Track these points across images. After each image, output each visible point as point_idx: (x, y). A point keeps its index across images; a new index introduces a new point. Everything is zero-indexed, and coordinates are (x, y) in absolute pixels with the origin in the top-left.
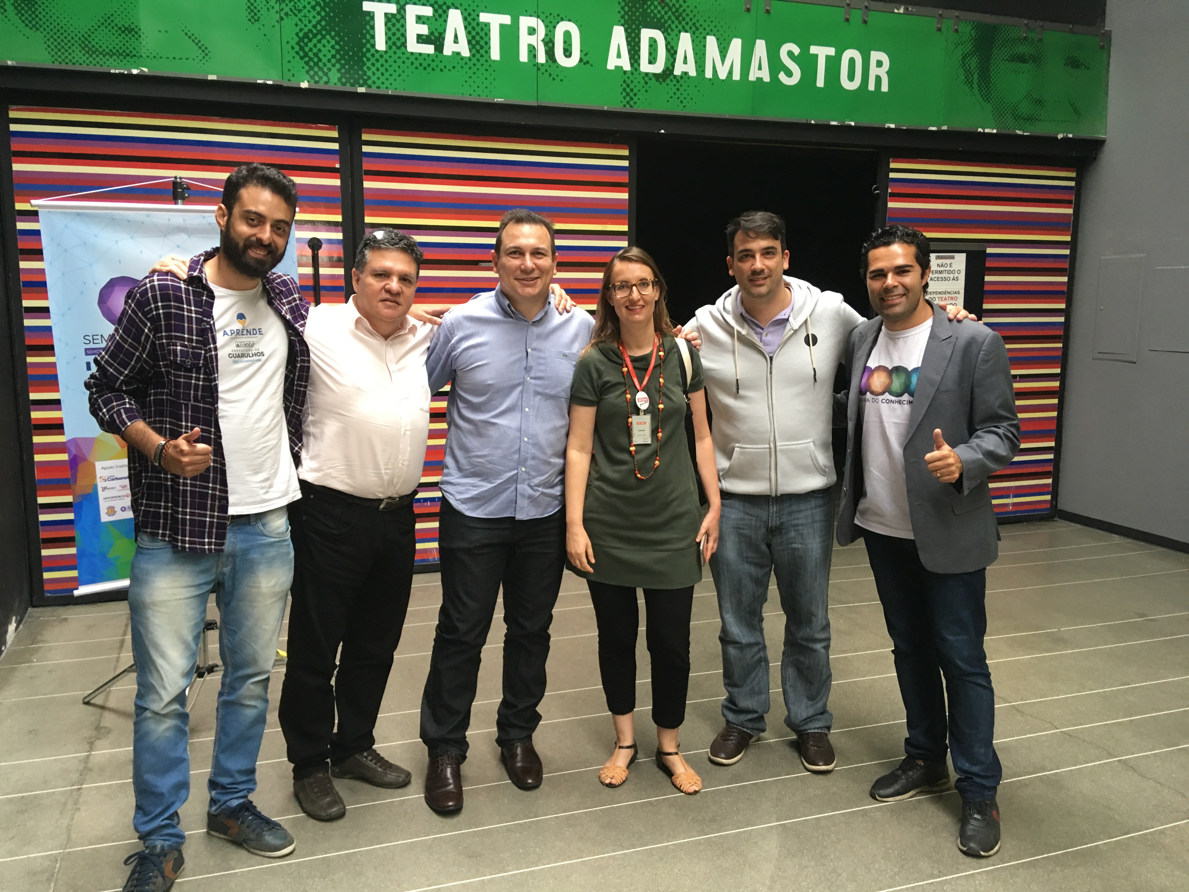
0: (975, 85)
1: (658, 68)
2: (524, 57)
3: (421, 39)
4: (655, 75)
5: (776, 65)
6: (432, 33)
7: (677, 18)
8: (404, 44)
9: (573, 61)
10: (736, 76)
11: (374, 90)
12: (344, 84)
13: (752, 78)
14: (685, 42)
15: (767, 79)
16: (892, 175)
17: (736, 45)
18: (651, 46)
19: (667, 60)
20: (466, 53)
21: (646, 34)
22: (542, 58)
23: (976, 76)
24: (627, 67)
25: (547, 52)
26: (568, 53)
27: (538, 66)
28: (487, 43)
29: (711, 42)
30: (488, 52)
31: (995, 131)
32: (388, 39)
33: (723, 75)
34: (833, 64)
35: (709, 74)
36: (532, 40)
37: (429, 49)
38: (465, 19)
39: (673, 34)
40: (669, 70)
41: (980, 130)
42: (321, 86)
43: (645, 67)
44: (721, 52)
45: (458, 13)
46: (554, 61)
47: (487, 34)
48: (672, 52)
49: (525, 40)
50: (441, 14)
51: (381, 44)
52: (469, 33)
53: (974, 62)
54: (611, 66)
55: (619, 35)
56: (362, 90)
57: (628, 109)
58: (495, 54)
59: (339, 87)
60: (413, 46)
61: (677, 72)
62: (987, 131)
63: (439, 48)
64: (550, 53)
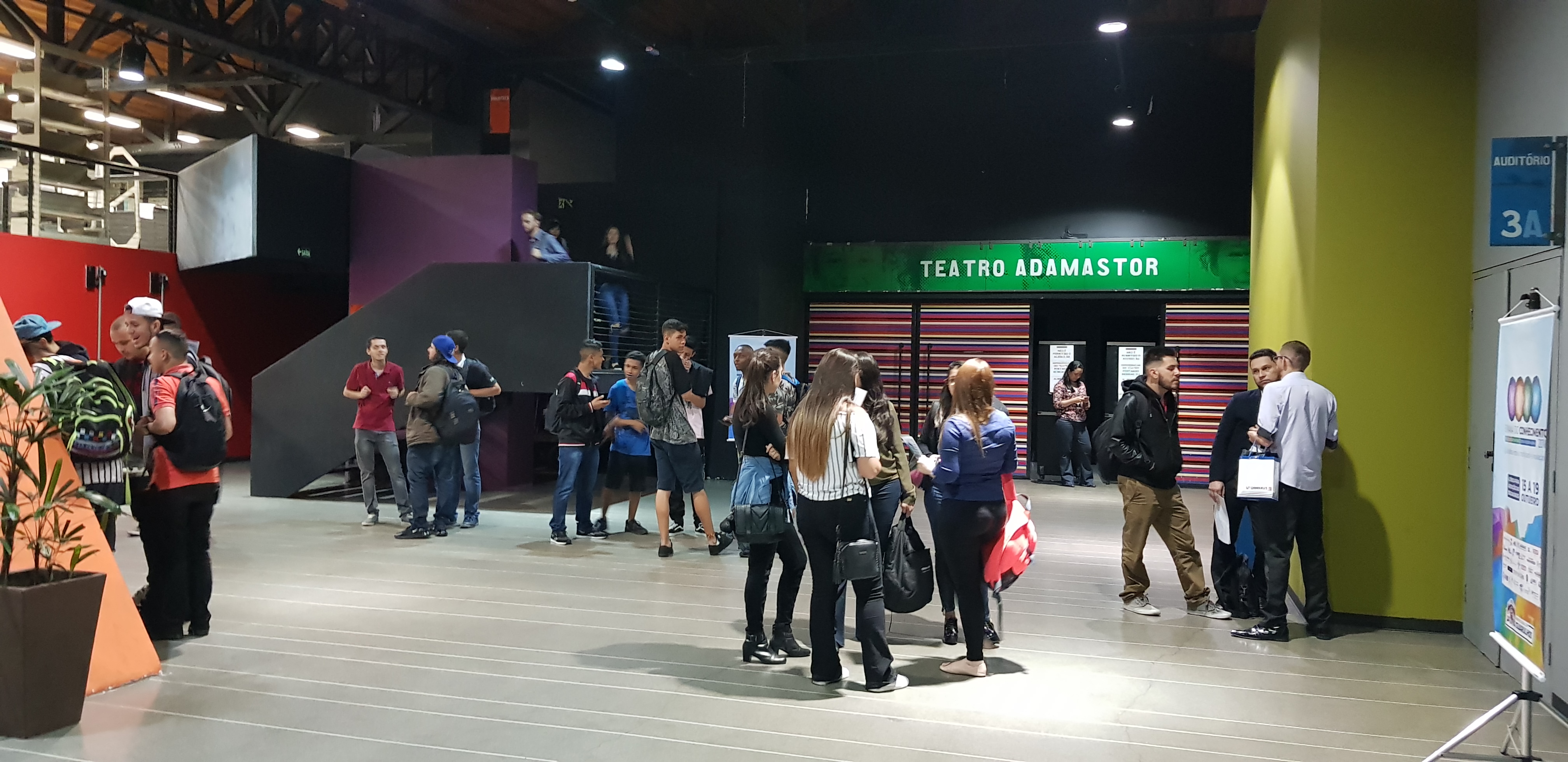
0: (1209, 269)
1: (1039, 273)
2: (980, 274)
3: (941, 272)
4: (1038, 277)
5: (1095, 268)
6: (945, 269)
7: (1047, 254)
8: (935, 274)
9: (1001, 274)
10: (1076, 274)
11: (923, 291)
12: (912, 290)
13: (1083, 274)
14: (1051, 263)
15: (1091, 274)
16: (1167, 311)
17: (1076, 262)
18: (1035, 266)
19: (1043, 270)
20: (958, 275)
21: (1033, 261)
22: (987, 274)
23: (1209, 265)
24: (1025, 274)
25: (990, 272)
26: (999, 271)
27: (986, 277)
28: (966, 271)
29: (1064, 262)
30: (966, 274)
31: (1222, 289)
32: (929, 273)
33: (1069, 273)
34: (1126, 266)
35: (1063, 274)
36: (984, 268)
37: (944, 275)
38: (958, 263)
39: (1046, 260)
40: (1043, 275)
41: (1213, 289)
42: (905, 291)
43: (1032, 273)
44: (1068, 265)
45: (955, 261)
46: (993, 275)
47: (966, 268)
48: (1045, 267)
49: (981, 268)
50: (949, 262)
51: (926, 275)
52: (959, 268)
53: (1208, 258)
54: (1017, 274)
55: (1021, 263)
56: (918, 291)
57: (1025, 291)
58: (969, 274)
59: (911, 291)
60: (938, 274)
61: (1048, 274)
62: (1217, 289)
63: (948, 274)
64: (991, 272)
